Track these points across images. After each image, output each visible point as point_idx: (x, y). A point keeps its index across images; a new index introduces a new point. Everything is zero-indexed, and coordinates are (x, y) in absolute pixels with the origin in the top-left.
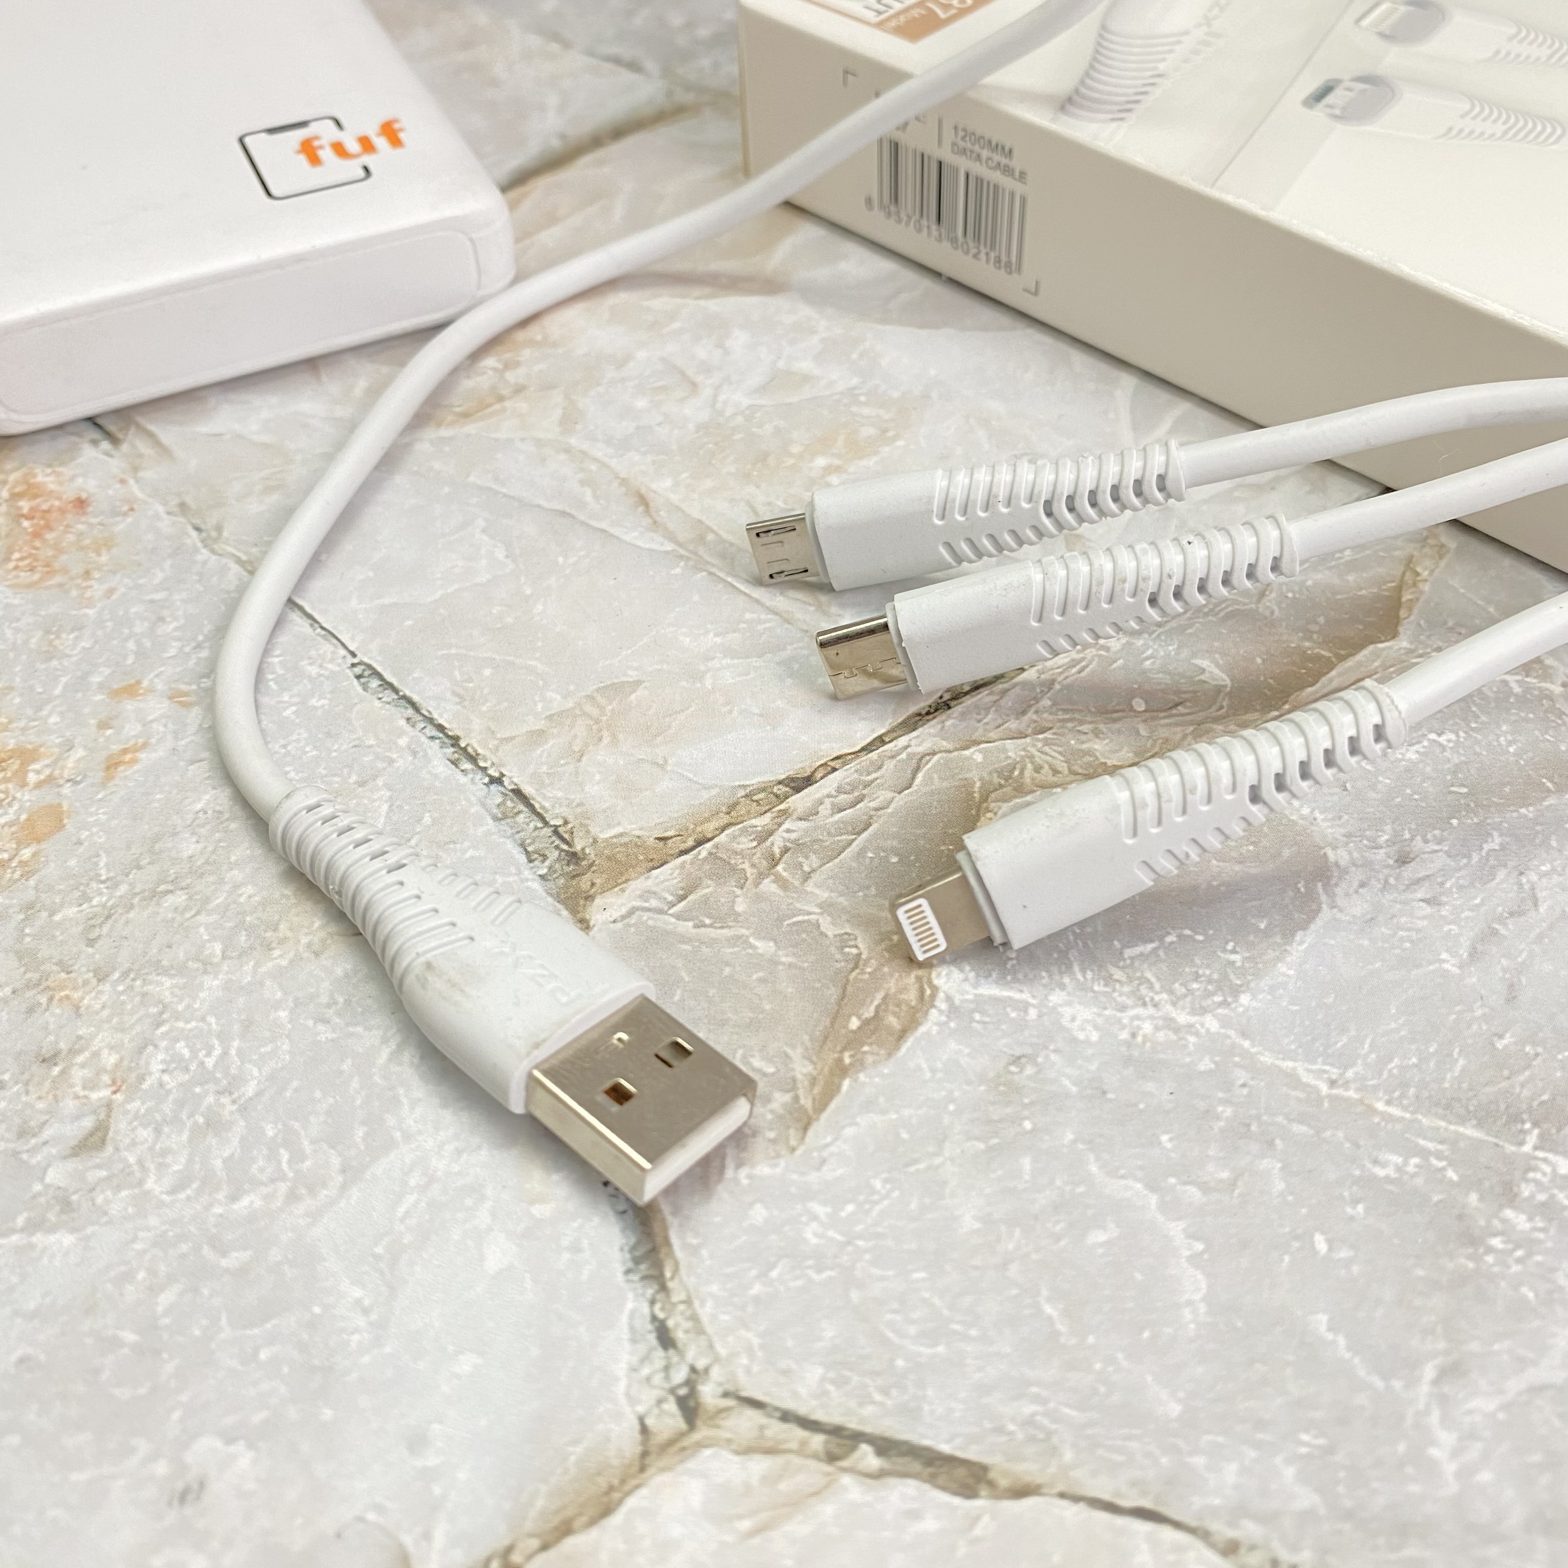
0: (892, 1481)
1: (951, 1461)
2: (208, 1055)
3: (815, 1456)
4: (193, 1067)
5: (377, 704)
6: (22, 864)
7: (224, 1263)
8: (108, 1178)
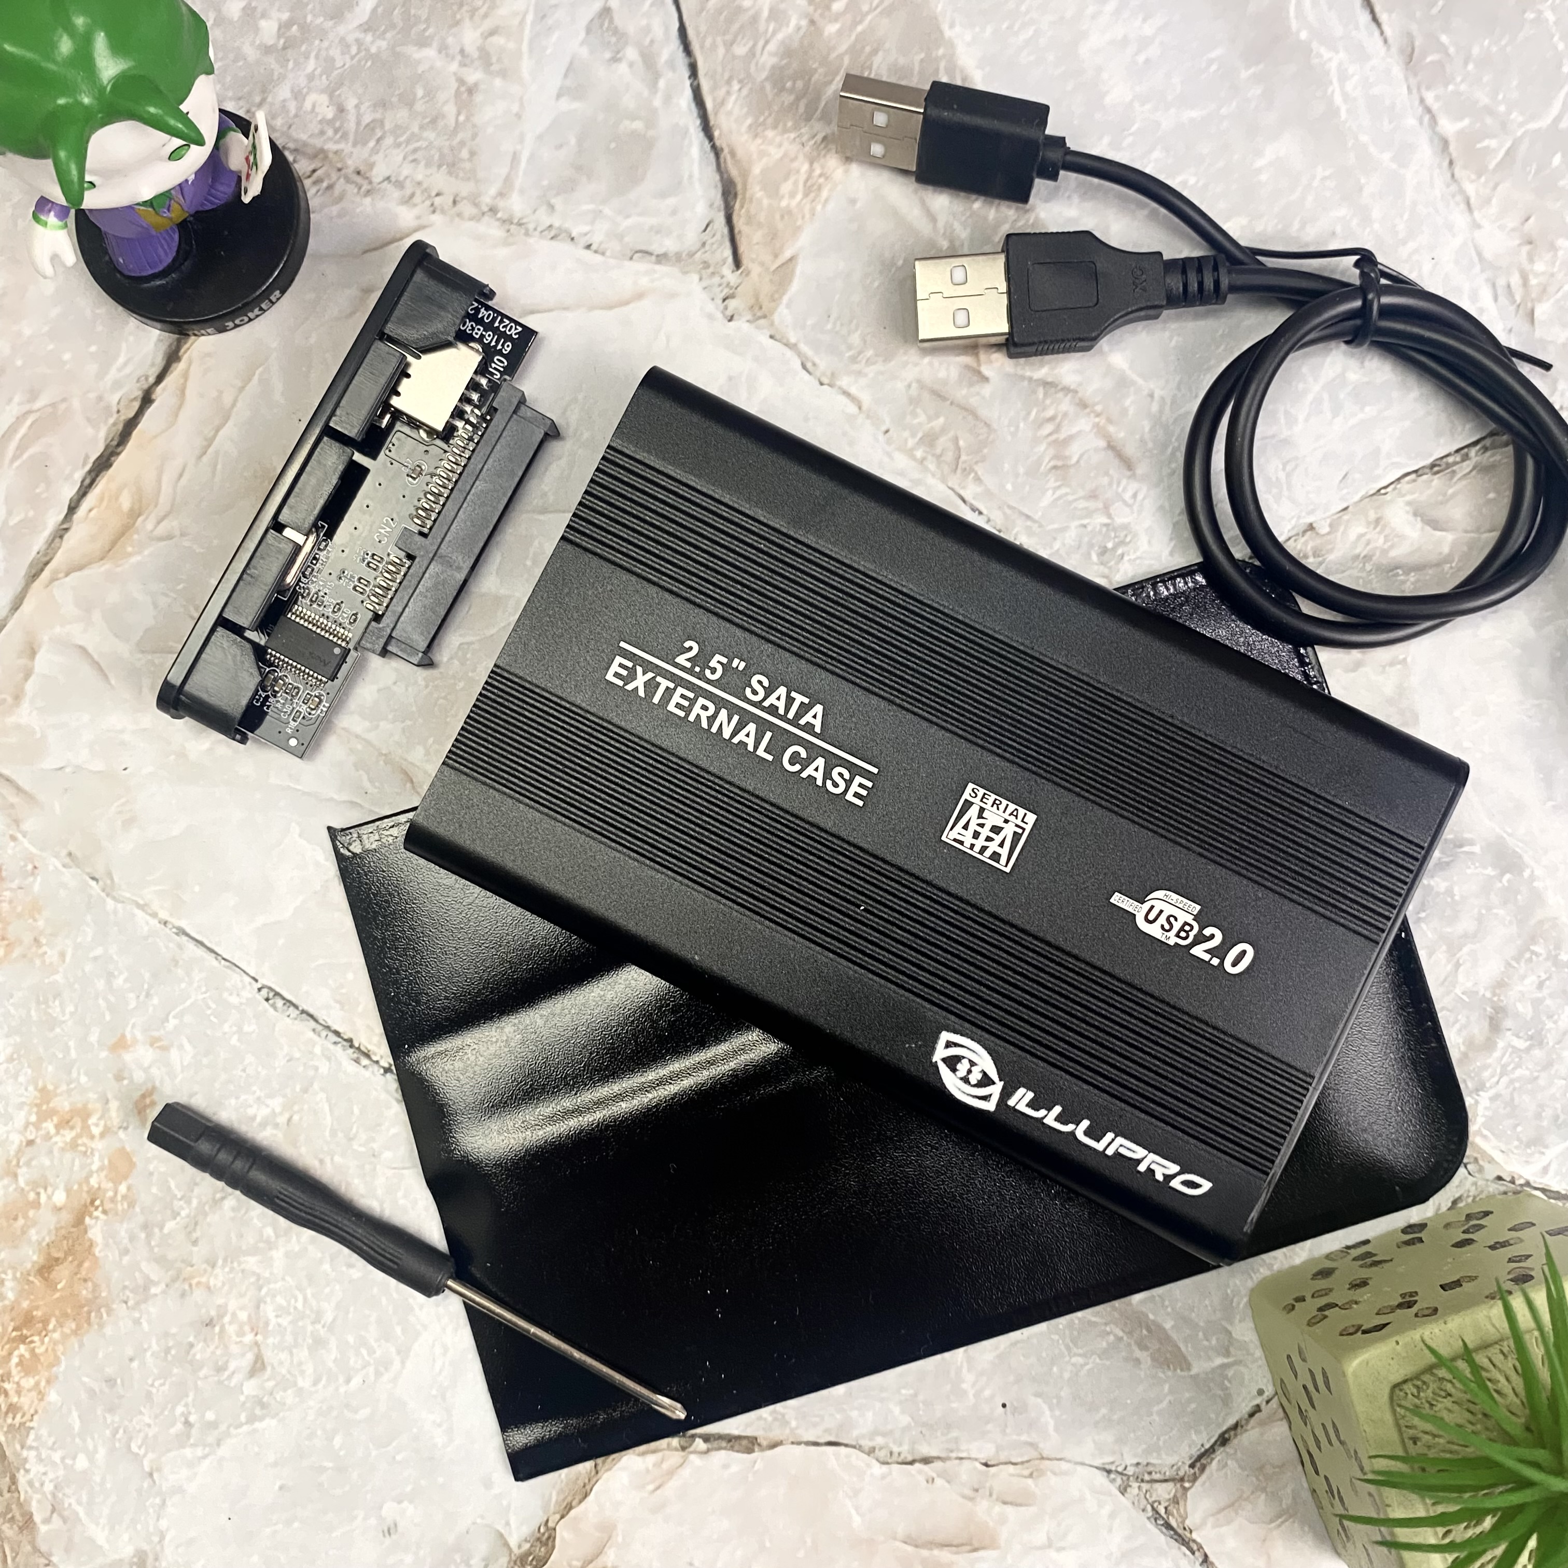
0: (713, 1453)
1: (739, 1438)
2: (296, 1301)
3: (676, 1449)
4: (292, 1310)
5: (288, 1020)
6: (124, 1197)
7: (358, 1417)
8: (276, 1385)
